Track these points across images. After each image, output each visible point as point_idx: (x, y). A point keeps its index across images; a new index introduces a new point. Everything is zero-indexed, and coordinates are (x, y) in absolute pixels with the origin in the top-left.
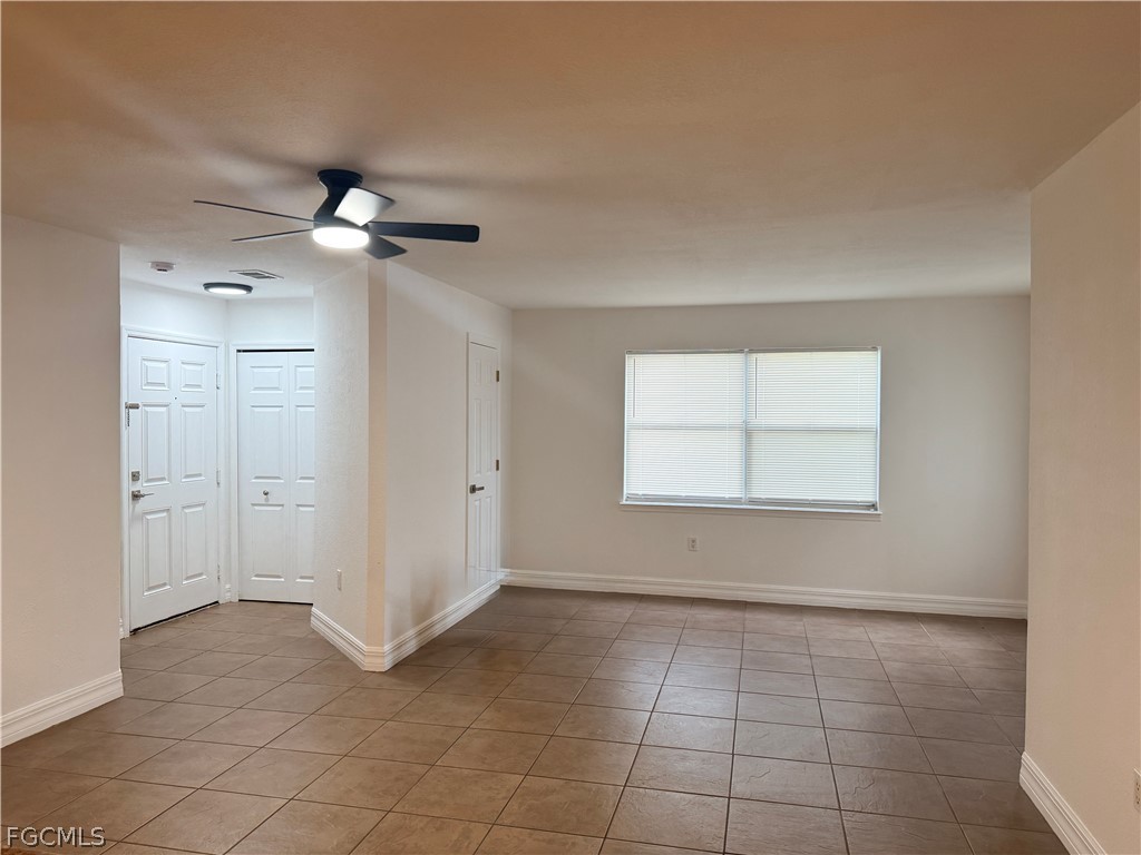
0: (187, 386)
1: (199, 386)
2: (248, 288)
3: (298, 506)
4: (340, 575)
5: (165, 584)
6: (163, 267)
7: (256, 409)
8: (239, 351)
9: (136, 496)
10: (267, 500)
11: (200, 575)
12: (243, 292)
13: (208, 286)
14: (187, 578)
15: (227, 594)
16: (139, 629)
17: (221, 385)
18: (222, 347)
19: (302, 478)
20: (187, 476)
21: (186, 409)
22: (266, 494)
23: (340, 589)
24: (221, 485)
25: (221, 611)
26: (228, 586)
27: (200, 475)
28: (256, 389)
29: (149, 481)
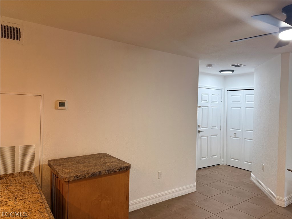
0: (213, 101)
1: (216, 101)
2: (233, 71)
3: (245, 139)
4: (263, 166)
5: (206, 157)
6: (209, 66)
7: (232, 108)
8: (228, 91)
9: (199, 132)
10: (235, 136)
11: (215, 155)
12: (231, 72)
13: (221, 71)
14: (212, 156)
15: (223, 162)
16: (199, 169)
17: (222, 101)
18: (223, 90)
19: (247, 130)
20: (212, 127)
21: (213, 108)
22: (235, 134)
23: (264, 171)
24: (222, 130)
25: (220, 167)
26: (223, 160)
27: (216, 127)
28: (233, 102)
29: (202, 127)
